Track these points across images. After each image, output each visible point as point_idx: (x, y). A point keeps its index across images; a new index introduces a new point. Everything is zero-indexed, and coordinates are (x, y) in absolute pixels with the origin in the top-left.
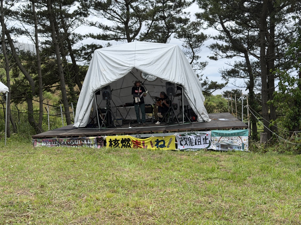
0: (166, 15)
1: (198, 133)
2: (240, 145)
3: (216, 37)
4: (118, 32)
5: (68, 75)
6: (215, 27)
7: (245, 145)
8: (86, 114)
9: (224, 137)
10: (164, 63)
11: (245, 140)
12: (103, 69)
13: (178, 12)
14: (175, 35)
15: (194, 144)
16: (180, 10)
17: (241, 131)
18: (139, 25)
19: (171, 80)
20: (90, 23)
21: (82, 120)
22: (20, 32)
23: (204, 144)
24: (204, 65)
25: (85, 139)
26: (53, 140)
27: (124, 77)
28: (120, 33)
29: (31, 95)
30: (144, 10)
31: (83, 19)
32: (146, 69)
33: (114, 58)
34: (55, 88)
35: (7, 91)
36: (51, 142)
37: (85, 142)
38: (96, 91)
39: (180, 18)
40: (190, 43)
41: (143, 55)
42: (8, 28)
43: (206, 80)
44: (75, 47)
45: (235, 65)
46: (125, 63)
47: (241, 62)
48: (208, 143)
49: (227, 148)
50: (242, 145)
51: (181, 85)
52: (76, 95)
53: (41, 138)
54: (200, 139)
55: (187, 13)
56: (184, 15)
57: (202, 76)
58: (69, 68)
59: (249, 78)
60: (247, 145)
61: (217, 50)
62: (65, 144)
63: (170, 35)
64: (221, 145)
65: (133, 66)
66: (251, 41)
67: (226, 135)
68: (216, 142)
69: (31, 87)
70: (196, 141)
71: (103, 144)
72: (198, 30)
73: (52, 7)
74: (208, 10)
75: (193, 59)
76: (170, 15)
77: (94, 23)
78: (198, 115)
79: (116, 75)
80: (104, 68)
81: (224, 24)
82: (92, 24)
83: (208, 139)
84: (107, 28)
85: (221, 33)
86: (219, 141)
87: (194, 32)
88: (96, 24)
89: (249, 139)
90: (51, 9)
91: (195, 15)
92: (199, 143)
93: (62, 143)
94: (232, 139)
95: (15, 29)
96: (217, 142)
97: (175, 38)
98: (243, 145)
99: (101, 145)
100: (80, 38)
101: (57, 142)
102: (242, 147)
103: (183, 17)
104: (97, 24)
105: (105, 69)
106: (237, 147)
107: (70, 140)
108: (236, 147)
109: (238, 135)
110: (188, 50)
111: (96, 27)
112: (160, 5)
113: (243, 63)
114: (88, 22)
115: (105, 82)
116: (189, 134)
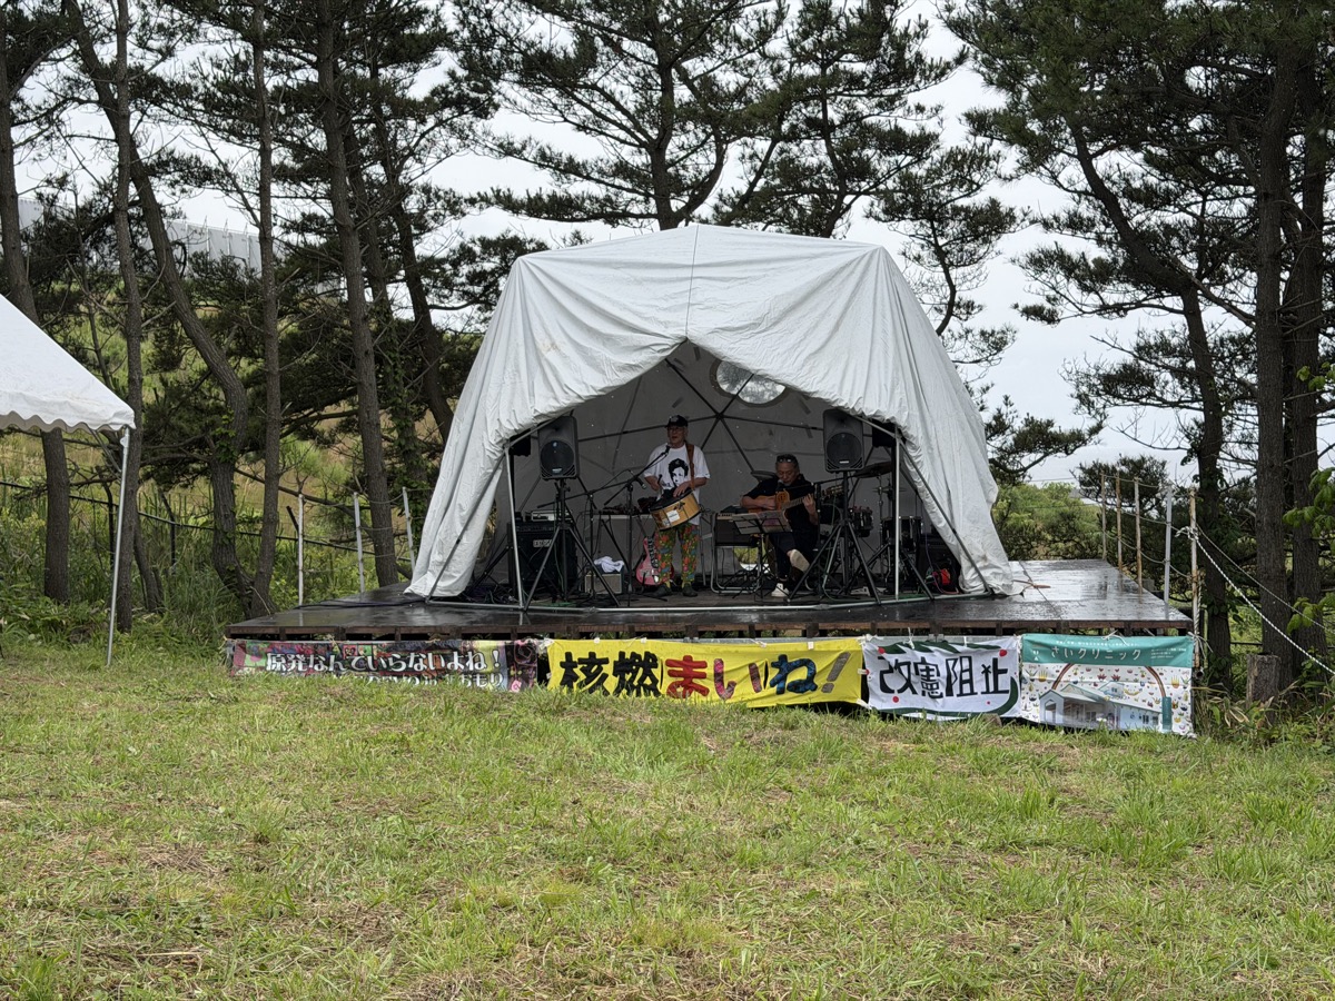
0: (834, 115)
1: (963, 643)
2: (1151, 705)
3: (1056, 218)
4: (620, 188)
5: (395, 366)
6: (1054, 177)
7: (1175, 706)
8: (464, 540)
9: (1083, 668)
10: (816, 325)
11: (1176, 685)
12: (548, 342)
13: (889, 104)
14: (872, 205)
15: (942, 690)
16: (898, 95)
17: (1157, 644)
18: (713, 157)
19: (847, 398)
20: (501, 146)
21: (446, 564)
22: (198, 175)
23: (988, 692)
24: (996, 342)
25: (456, 650)
26: (315, 646)
27: (640, 378)
28: (628, 190)
29: (231, 448)
30: (740, 93)
31: (470, 128)
32: (737, 345)
33: (600, 295)
34: (334, 422)
35: (127, 426)
36: (307, 656)
37: (456, 663)
38: (513, 438)
39: (898, 130)
40: (936, 245)
41: (727, 284)
42: (146, 152)
43: (1004, 410)
44: (428, 246)
45: (1139, 348)
46: (646, 319)
47: (1166, 334)
48: (1006, 692)
49: (1092, 716)
50: (1163, 707)
51: (891, 425)
52: (424, 456)
53: (263, 637)
54: (970, 670)
55: (928, 108)
56: (913, 117)
57: (985, 390)
58: (401, 339)
59: (1200, 409)
60: (1184, 709)
61: (1061, 277)
62: (368, 670)
63: (849, 207)
64: (1065, 704)
65: (683, 334)
66: (1217, 244)
67: (1091, 658)
68: (1043, 688)
69: (231, 415)
70: (953, 679)
71: (532, 673)
72: (973, 188)
73: (337, 71)
74: (1025, 94)
75: (950, 314)
76: (852, 118)
77: (517, 146)
78: (965, 563)
79: (603, 372)
80: (549, 336)
81: (1094, 162)
82: (508, 150)
83: (1005, 671)
84: (571, 168)
85: (1079, 203)
86: (1056, 682)
87: (955, 194)
88: (524, 148)
89: (1195, 683)
90: (335, 77)
91: (964, 118)
92: (966, 688)
93: (353, 664)
94: (1116, 679)
95: (176, 161)
96: (1050, 686)
97: (872, 220)
98: (1168, 705)
99: (526, 679)
100: (454, 206)
101: (332, 658)
102: (1160, 717)
103: (910, 126)
104: (528, 149)
105: (557, 343)
106: (1137, 714)
107: (389, 650)
108: (1132, 717)
109: (1147, 659)
110: (927, 275)
111: (526, 160)
112: (810, 70)
113: (1174, 341)
114: (490, 139)
115: (556, 399)
116: (919, 647)
